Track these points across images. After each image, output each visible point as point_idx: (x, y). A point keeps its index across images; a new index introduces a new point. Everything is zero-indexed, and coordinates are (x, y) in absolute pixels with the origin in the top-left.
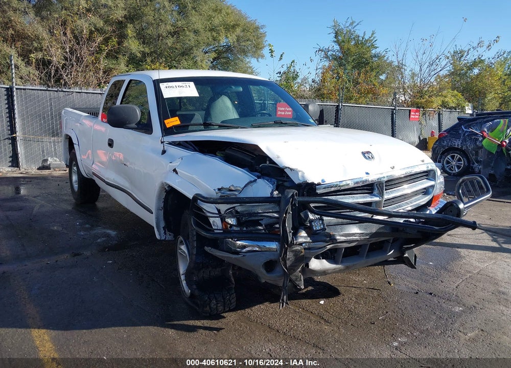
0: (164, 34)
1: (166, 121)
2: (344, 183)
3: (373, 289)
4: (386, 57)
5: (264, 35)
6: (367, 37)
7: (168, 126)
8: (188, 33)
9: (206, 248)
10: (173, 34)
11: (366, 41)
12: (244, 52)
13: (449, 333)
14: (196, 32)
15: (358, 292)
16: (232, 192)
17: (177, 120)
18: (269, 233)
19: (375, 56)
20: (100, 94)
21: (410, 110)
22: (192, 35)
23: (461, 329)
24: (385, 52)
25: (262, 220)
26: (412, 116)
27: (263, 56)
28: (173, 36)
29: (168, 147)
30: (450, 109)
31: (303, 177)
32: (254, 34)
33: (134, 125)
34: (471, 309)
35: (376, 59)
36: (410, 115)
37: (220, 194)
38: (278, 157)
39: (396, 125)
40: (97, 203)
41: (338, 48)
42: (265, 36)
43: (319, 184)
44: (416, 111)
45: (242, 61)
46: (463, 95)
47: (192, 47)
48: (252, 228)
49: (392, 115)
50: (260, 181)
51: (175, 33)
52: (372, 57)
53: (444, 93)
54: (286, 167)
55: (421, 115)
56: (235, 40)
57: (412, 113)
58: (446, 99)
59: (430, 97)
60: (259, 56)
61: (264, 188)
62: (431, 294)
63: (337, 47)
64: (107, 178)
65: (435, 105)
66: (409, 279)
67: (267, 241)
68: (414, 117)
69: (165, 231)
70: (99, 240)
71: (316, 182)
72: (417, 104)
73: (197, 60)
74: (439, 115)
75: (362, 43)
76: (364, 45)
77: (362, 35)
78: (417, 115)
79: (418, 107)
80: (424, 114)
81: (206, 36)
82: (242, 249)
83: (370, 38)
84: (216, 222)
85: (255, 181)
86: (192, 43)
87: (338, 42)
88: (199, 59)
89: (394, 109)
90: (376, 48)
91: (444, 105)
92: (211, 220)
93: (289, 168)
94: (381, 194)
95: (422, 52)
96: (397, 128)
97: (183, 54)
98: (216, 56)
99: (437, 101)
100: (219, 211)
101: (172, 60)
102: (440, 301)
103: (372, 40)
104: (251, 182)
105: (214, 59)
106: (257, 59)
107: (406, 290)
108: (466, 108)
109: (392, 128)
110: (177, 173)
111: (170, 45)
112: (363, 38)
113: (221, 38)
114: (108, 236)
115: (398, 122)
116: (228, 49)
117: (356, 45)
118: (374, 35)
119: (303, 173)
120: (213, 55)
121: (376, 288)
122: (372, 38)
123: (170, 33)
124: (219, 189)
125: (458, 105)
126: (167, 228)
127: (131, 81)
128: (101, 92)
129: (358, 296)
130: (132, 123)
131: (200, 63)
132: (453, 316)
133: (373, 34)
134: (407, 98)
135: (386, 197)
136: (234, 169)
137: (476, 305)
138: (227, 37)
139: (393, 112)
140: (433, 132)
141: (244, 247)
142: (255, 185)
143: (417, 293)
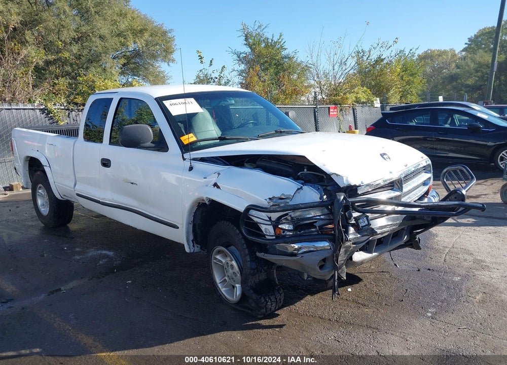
0: (68, 41)
1: (182, 138)
2: (377, 183)
3: (382, 272)
4: (296, 57)
5: (172, 39)
6: (275, 39)
7: (186, 143)
8: (93, 39)
9: (258, 254)
10: (76, 40)
11: (275, 43)
12: (154, 57)
13: (463, 299)
14: (102, 38)
15: (372, 276)
16: (283, 200)
17: (192, 137)
18: (322, 234)
19: (286, 57)
20: (32, 109)
21: (329, 107)
22: (98, 41)
23: (469, 294)
24: (294, 53)
25: (316, 222)
26: (331, 113)
27: (173, 61)
28: (77, 43)
29: (195, 164)
30: (362, 104)
31: (347, 180)
32: (162, 38)
33: (149, 144)
34: (466, 277)
35: (287, 60)
36: (329, 112)
37: (271, 204)
38: (324, 165)
39: (319, 123)
40: (69, 225)
41: (250, 51)
42: (174, 40)
43: (360, 186)
44: (335, 108)
45: (153, 66)
46: (371, 91)
47: (100, 53)
48: (307, 231)
49: (315, 113)
50: (305, 188)
51: (79, 39)
52: (283, 58)
53: (356, 90)
54: (333, 174)
55: (339, 111)
56: (144, 45)
57: (331, 110)
58: (359, 96)
59: (345, 94)
60: (169, 60)
61: (311, 194)
62: (429, 269)
63: (248, 50)
64: (103, 199)
65: (350, 102)
66: (406, 260)
67: (321, 241)
68: (333, 113)
69: (194, 244)
70: (101, 262)
71: (358, 185)
72: (334, 101)
73: (105, 67)
74: (354, 110)
75: (271, 45)
76: (274, 47)
77: (270, 37)
78: (335, 112)
79: (335, 104)
80: (341, 110)
81: (113, 42)
82: (299, 251)
83: (279, 39)
84: (268, 230)
85: (301, 188)
86: (100, 49)
87: (248, 45)
88: (108, 65)
89: (316, 108)
90: (285, 49)
91: (358, 101)
92: (263, 227)
93: (335, 174)
94: (401, 189)
95: (333, 53)
96: (319, 125)
97: (90, 61)
98: (126, 61)
99: (351, 98)
100: (270, 218)
101: (79, 68)
102: (440, 274)
103: (281, 42)
104: (298, 189)
105: (124, 65)
106: (168, 63)
107: (408, 269)
108: (375, 102)
109: (316, 125)
110: (218, 187)
111: (75, 52)
112: (272, 40)
113: (129, 44)
114: (107, 256)
115: (320, 119)
116: (137, 54)
117: (267, 46)
118: (282, 37)
119: (347, 177)
120: (123, 61)
121: (384, 271)
122: (280, 40)
123: (74, 39)
124: (270, 199)
125: (368, 100)
126: (195, 241)
127: (121, 99)
128: (33, 108)
129: (375, 280)
130: (147, 142)
131: (109, 70)
132: (456, 284)
133: (280, 36)
134: (324, 96)
135: (405, 190)
136: (281, 179)
137: (468, 274)
138: (135, 42)
139: (315, 110)
140: (350, 126)
141: (300, 249)
142: (301, 192)
143: (419, 270)
